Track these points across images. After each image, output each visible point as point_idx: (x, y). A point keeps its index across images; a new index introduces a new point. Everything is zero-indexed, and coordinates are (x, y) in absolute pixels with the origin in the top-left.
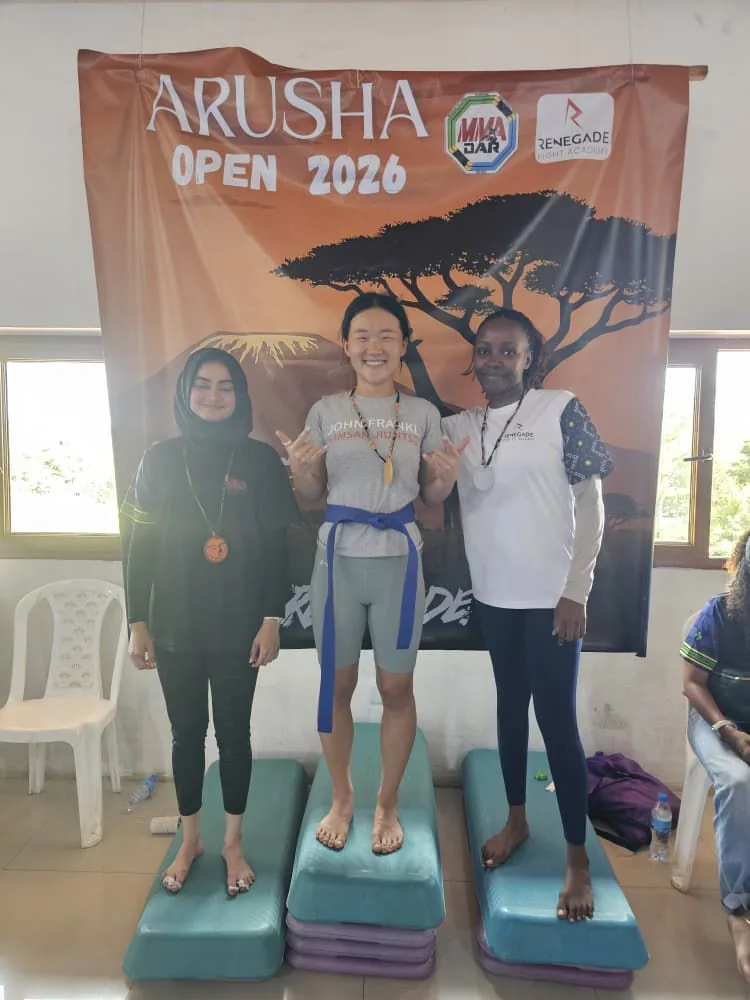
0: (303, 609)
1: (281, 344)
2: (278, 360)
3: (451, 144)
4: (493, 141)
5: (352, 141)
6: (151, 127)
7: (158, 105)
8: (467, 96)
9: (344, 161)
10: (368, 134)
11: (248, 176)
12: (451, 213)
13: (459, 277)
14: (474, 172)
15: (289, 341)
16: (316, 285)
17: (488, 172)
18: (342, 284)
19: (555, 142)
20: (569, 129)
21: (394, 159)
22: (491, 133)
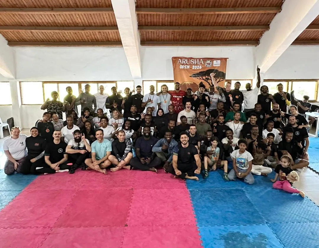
3: (206, 65)
5: (197, 64)
7: (179, 61)
8: (207, 60)
9: (196, 66)
10: (198, 64)
11: (187, 67)
12: (206, 71)
13: (207, 77)
15: (191, 83)
16: (193, 78)
18: (196, 77)
19: (215, 64)
21: (200, 66)
22: (209, 64)
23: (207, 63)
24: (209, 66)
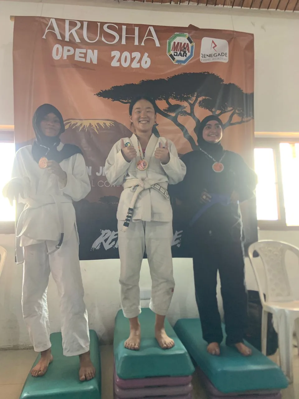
0: (106, 241)
1: (98, 124)
2: (96, 131)
3: (169, 51)
4: (185, 52)
5: (130, 48)
6: (44, 37)
7: (48, 29)
8: (176, 33)
9: (126, 54)
10: (136, 43)
11: (85, 57)
12: (168, 78)
13: (173, 102)
14: (177, 63)
15: (101, 123)
16: (113, 101)
17: (182, 64)
18: (124, 101)
19: (207, 55)
21: (146, 55)
22: (184, 49)
23: (175, 43)
24: (183, 58)
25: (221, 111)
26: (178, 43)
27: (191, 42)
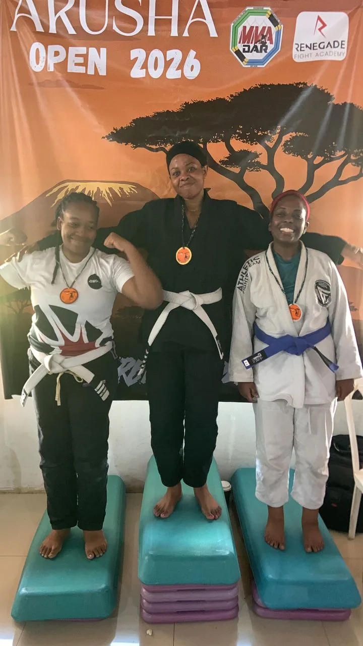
0: (127, 373)
1: (110, 189)
2: (108, 201)
3: (234, 45)
4: (264, 44)
5: (163, 42)
6: (14, 28)
7: (19, 12)
8: (248, 8)
9: (156, 53)
10: (174, 32)
11: (85, 64)
12: (232, 96)
13: (238, 145)
14: (249, 66)
15: (116, 187)
16: (135, 147)
17: (258, 66)
18: (154, 147)
19: (307, 46)
20: (317, 38)
21: (193, 53)
22: (262, 38)
23: (245, 28)
25: (323, 158)
26: (252, 28)
27: (275, 23)
